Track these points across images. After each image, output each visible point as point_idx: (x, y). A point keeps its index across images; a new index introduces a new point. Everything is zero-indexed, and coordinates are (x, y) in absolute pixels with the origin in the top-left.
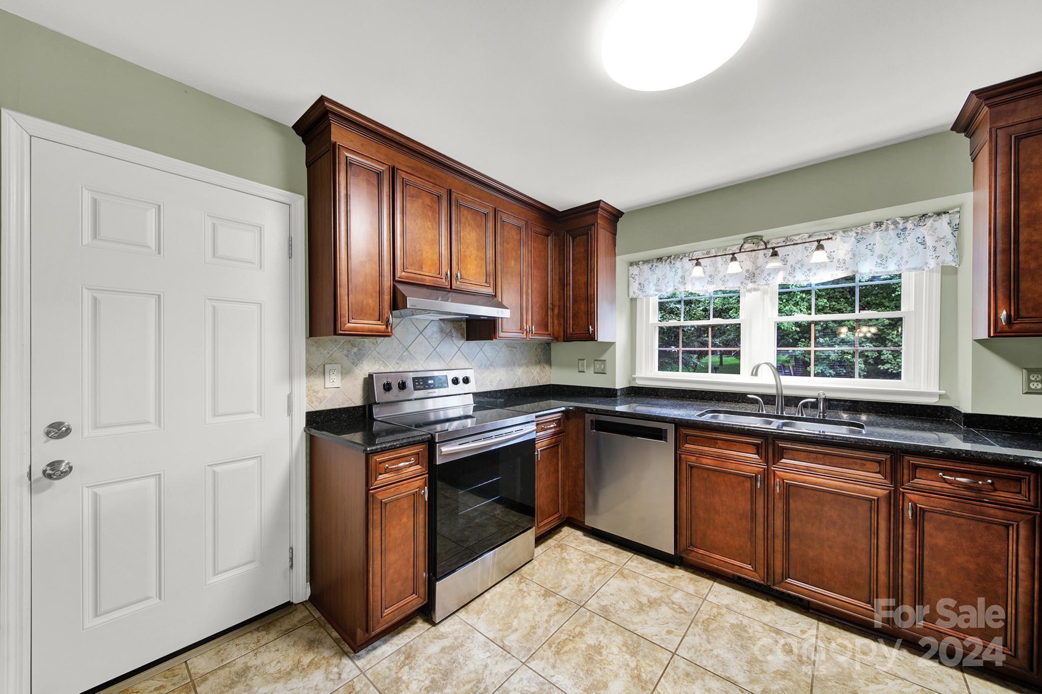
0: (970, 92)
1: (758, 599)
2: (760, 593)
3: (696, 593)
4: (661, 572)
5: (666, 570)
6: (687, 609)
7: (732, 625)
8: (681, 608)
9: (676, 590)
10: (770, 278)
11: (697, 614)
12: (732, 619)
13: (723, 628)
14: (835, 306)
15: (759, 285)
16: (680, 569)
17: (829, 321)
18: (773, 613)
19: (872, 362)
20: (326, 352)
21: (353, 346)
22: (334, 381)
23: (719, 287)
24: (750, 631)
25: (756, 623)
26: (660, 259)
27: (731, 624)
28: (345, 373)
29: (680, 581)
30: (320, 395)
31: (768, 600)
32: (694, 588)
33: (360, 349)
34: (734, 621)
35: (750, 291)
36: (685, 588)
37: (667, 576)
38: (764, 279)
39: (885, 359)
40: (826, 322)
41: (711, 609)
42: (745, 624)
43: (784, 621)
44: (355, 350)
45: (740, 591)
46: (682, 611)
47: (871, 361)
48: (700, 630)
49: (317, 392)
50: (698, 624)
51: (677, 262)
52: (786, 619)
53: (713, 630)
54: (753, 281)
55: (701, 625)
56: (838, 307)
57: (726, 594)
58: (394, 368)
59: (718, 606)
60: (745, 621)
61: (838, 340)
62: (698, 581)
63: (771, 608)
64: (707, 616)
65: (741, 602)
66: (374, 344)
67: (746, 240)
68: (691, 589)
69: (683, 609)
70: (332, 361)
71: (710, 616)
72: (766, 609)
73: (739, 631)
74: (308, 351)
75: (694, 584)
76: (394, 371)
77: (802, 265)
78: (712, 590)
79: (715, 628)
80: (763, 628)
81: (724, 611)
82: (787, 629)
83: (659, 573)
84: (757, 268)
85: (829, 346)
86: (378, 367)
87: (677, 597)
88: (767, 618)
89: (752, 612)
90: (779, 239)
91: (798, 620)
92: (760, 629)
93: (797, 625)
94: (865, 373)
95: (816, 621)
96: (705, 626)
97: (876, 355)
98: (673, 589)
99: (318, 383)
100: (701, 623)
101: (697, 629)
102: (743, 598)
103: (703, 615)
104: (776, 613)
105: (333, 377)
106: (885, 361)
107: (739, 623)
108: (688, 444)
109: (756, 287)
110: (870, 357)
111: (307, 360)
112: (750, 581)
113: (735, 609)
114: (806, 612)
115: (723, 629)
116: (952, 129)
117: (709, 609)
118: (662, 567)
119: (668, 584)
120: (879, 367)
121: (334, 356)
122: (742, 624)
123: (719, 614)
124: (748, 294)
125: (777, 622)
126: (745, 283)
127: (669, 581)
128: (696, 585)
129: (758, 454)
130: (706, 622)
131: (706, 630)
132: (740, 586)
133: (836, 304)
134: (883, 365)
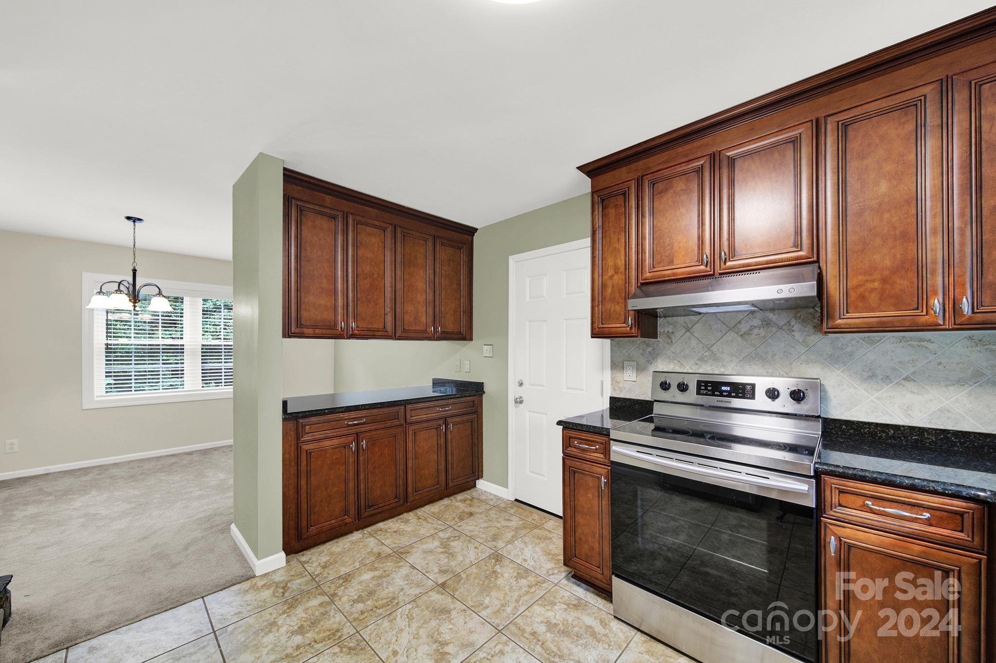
20: (625, 351)
21: (648, 345)
22: (629, 375)
28: (640, 369)
30: (621, 385)
33: (654, 349)
44: (650, 349)
49: (619, 383)
58: (691, 369)
66: (668, 343)
70: (630, 359)
74: (612, 350)
76: (691, 372)
86: (673, 367)
99: (619, 376)
105: (630, 372)
111: (612, 357)
121: (631, 354)
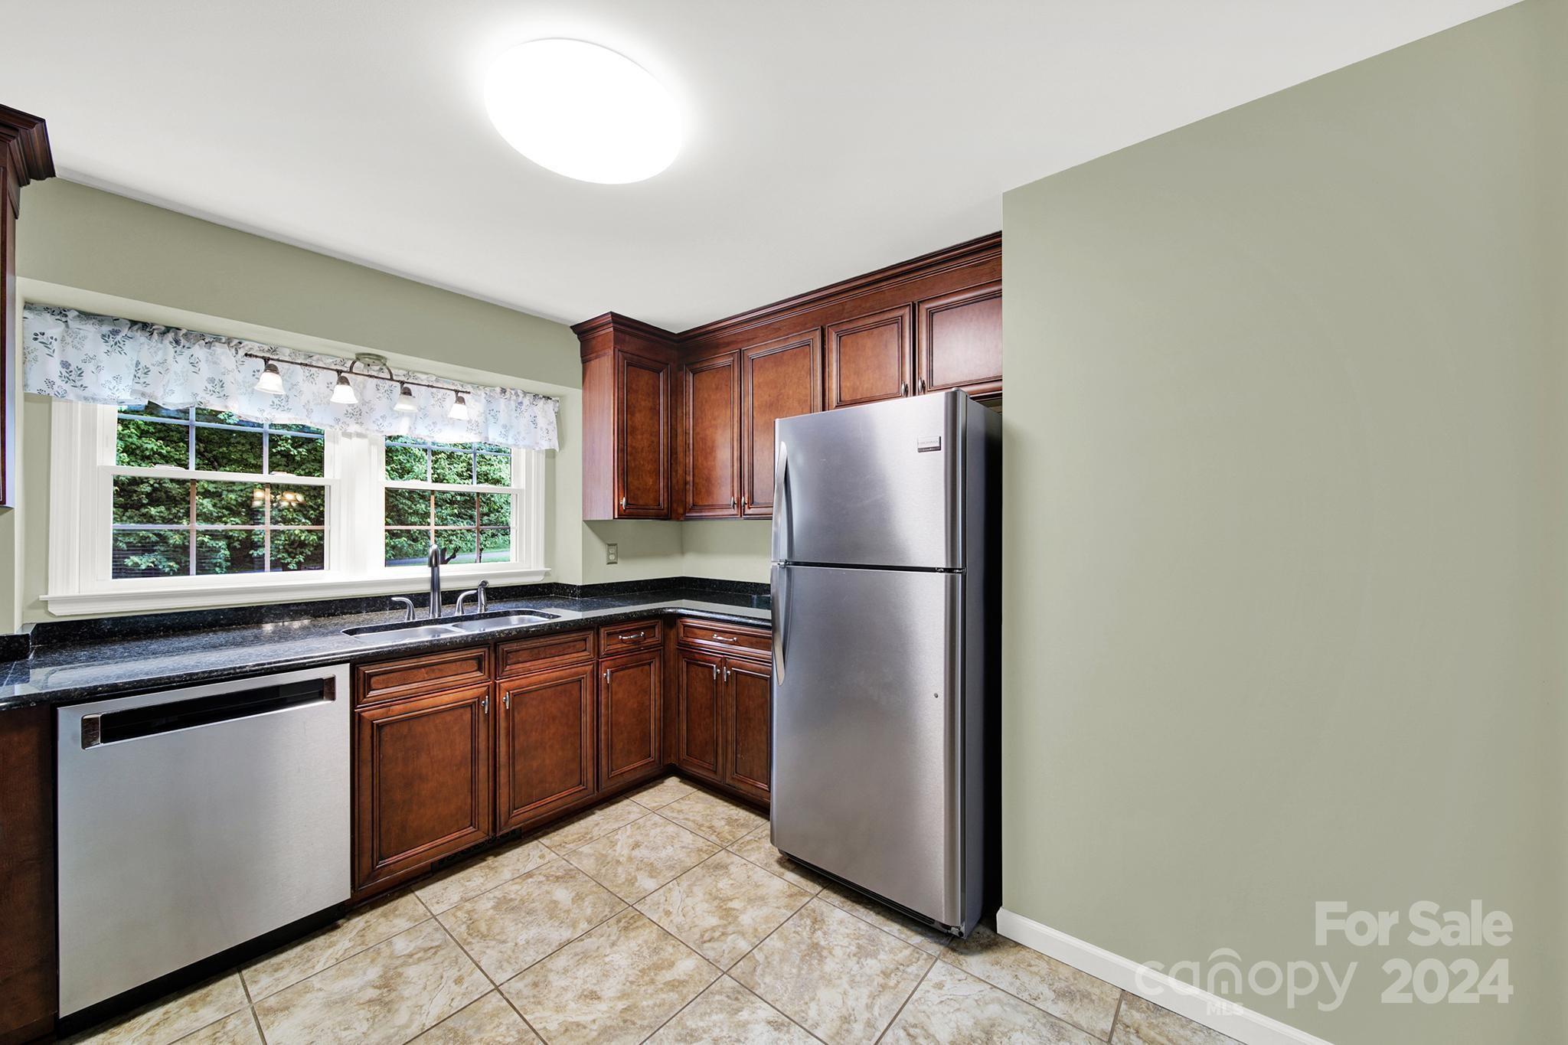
0: (609, 311)
1: (475, 867)
2: (469, 861)
3: (416, 921)
4: (329, 947)
5: (335, 938)
6: (437, 944)
7: (494, 908)
8: (426, 950)
9: (389, 941)
10: (385, 424)
11: (451, 936)
12: (485, 905)
13: (492, 919)
14: (171, 454)
15: (367, 429)
16: (349, 919)
17: (164, 479)
18: (504, 865)
19: (239, 546)
23: (301, 420)
24: (513, 896)
25: (505, 886)
26: (145, 326)
27: (492, 908)
29: (374, 931)
31: (484, 860)
32: (404, 920)
34: (491, 904)
35: (349, 435)
36: (395, 930)
37: (347, 942)
38: (374, 422)
39: (259, 541)
40: (160, 481)
41: (456, 917)
42: (501, 895)
43: (519, 863)
45: (451, 875)
46: (433, 950)
47: (237, 544)
48: (480, 944)
50: (469, 940)
51: (197, 346)
52: (518, 860)
53: (489, 930)
54: (359, 421)
55: (473, 938)
56: (177, 457)
57: (443, 891)
59: (457, 908)
60: (498, 893)
61: (182, 511)
62: (396, 909)
63: (496, 864)
64: (464, 927)
65: (468, 883)
67: (359, 357)
68: (402, 923)
69: (431, 948)
71: (464, 923)
72: (494, 868)
73: (504, 905)
75: (396, 916)
77: (425, 415)
78: (424, 902)
79: (487, 927)
80: (516, 883)
81: (468, 906)
82: (530, 867)
83: (330, 951)
84: (364, 403)
85: (165, 521)
87: (401, 946)
88: (507, 874)
89: (489, 882)
90: (401, 371)
91: (526, 853)
92: (517, 887)
93: (531, 857)
94: (229, 564)
95: (535, 842)
96: (478, 936)
97: (244, 535)
98: (383, 946)
100: (469, 937)
101: (476, 947)
102: (463, 878)
103: (458, 929)
104: (505, 863)
106: (259, 543)
107: (496, 900)
108: (374, 690)
109: (364, 432)
110: (236, 539)
112: (442, 861)
113: (473, 894)
114: (521, 842)
115: (494, 920)
116: (571, 327)
117: (454, 919)
118: (320, 941)
119: (365, 947)
120: (251, 552)
122: (498, 899)
123: (468, 912)
124: (344, 440)
125: (517, 868)
126: (344, 423)
127: (363, 943)
128: (400, 915)
129: (480, 669)
130: (471, 932)
131: (484, 937)
132: (443, 872)
133: (173, 450)
134: (256, 550)
